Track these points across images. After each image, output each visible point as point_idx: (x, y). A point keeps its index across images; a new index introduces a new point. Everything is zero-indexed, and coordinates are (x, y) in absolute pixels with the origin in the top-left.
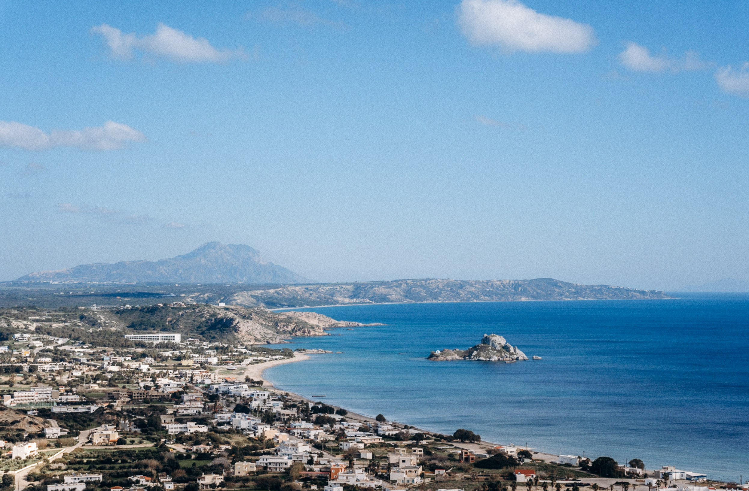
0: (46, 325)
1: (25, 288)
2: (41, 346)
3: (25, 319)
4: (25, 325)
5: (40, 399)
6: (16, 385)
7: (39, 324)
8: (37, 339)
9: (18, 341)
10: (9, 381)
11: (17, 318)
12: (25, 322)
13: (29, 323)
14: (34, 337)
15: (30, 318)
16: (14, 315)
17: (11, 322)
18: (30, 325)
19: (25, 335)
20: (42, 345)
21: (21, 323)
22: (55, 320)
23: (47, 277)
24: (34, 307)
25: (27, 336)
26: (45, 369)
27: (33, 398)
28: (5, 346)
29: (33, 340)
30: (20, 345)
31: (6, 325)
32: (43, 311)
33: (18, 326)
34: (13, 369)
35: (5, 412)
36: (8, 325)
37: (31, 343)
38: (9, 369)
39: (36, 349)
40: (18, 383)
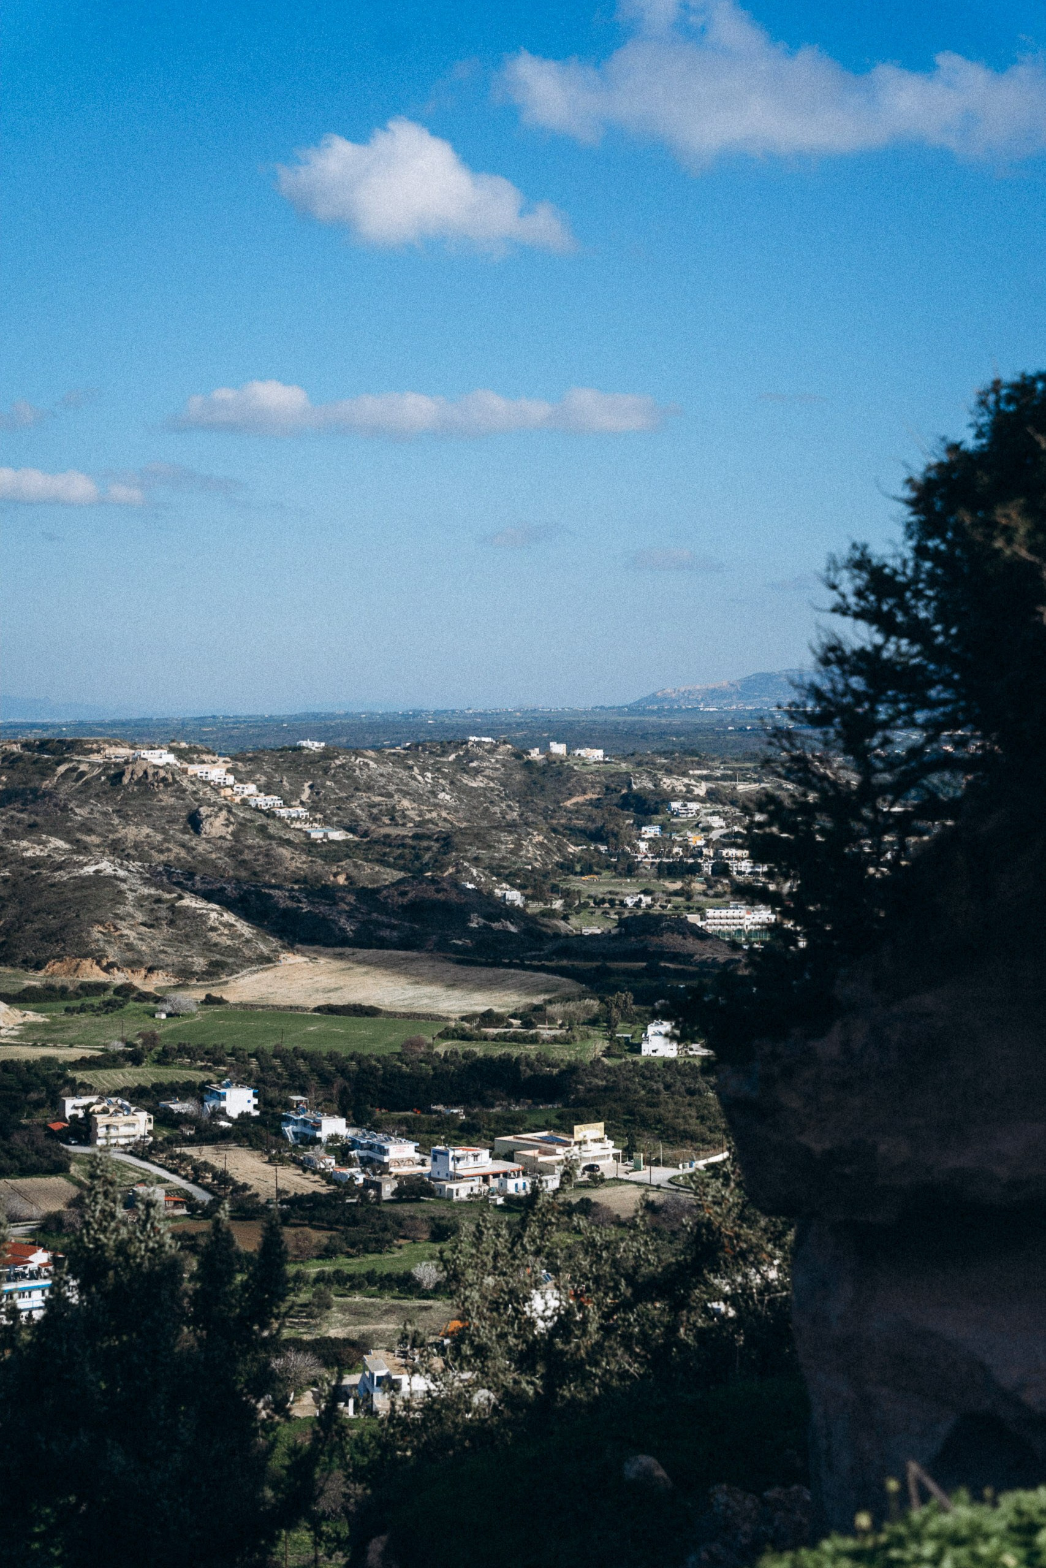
0: (724, 787)
1: (654, 719)
2: (722, 827)
3: (685, 774)
4: (687, 786)
5: (755, 925)
6: (697, 898)
7: (711, 785)
8: (713, 814)
9: (677, 816)
10: (682, 889)
11: (669, 772)
12: (686, 780)
13: (693, 782)
14: (706, 808)
15: (691, 772)
16: (663, 766)
17: (661, 780)
18: (696, 786)
19: (690, 805)
20: (723, 824)
21: (679, 783)
22: (741, 777)
23: (691, 697)
24: (694, 753)
25: (694, 806)
26: (743, 869)
27: (741, 921)
28: (654, 825)
29: (707, 815)
30: (683, 824)
31: (650, 786)
32: (713, 760)
33: (673, 788)
34: (682, 867)
35: (710, 942)
36: (655, 786)
37: (702, 820)
38: (675, 867)
39: (714, 832)
40: (700, 894)
